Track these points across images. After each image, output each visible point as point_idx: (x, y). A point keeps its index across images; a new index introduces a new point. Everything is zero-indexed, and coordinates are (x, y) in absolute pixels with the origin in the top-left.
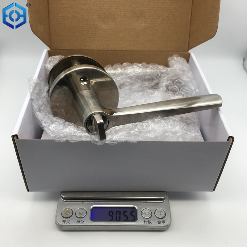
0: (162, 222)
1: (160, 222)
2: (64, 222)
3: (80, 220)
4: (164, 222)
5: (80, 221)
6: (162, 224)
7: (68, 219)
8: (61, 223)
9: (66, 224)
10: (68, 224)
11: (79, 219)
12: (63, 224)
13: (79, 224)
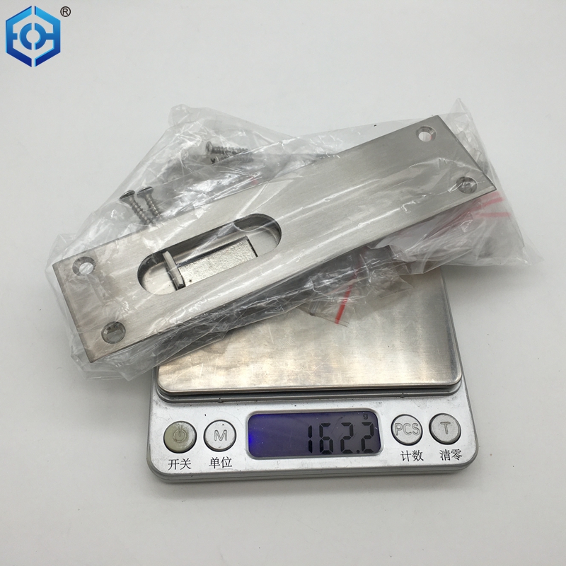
0: (451, 455)
1: (446, 454)
2: (173, 463)
3: (220, 455)
4: (457, 454)
5: (220, 461)
6: (453, 461)
7: (185, 455)
8: (164, 467)
9: (179, 470)
10: (186, 471)
11: (215, 454)
12: (173, 471)
13: (219, 469)
